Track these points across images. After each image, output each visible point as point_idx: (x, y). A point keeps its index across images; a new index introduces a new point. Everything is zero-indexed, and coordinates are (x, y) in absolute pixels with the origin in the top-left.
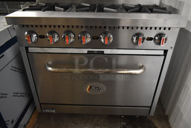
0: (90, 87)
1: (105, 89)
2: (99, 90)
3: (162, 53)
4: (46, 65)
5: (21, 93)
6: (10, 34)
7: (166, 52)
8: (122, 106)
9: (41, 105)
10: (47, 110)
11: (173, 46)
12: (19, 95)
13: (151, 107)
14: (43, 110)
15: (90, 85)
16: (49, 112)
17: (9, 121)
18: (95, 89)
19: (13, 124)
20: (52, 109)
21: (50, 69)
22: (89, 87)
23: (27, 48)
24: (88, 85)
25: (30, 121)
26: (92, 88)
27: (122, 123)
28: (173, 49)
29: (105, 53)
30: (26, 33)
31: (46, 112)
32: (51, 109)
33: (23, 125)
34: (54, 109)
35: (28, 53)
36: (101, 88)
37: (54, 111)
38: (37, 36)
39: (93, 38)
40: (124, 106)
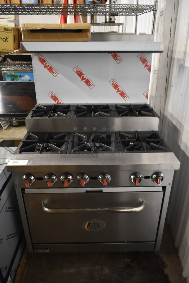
0: (89, 224)
1: (105, 226)
2: (99, 227)
3: (161, 189)
4: (43, 205)
5: (13, 234)
6: (5, 175)
7: (164, 188)
8: (125, 242)
9: (34, 245)
10: (40, 250)
11: (171, 182)
12: (11, 237)
13: (156, 241)
14: (36, 250)
15: (89, 222)
16: (41, 252)
17: (3, 268)
18: (94, 226)
19: (7, 270)
20: (46, 249)
21: (46, 209)
22: (87, 224)
23: (23, 190)
24: (87, 223)
25: (20, 264)
26: (91, 225)
27: (126, 260)
28: (171, 185)
29: (103, 191)
30: (24, 177)
31: (39, 252)
32: (44, 249)
33: (14, 271)
34: (48, 249)
35: (24, 194)
36: (100, 225)
37: (48, 251)
38: (35, 178)
39: (91, 178)
40: (127, 242)
